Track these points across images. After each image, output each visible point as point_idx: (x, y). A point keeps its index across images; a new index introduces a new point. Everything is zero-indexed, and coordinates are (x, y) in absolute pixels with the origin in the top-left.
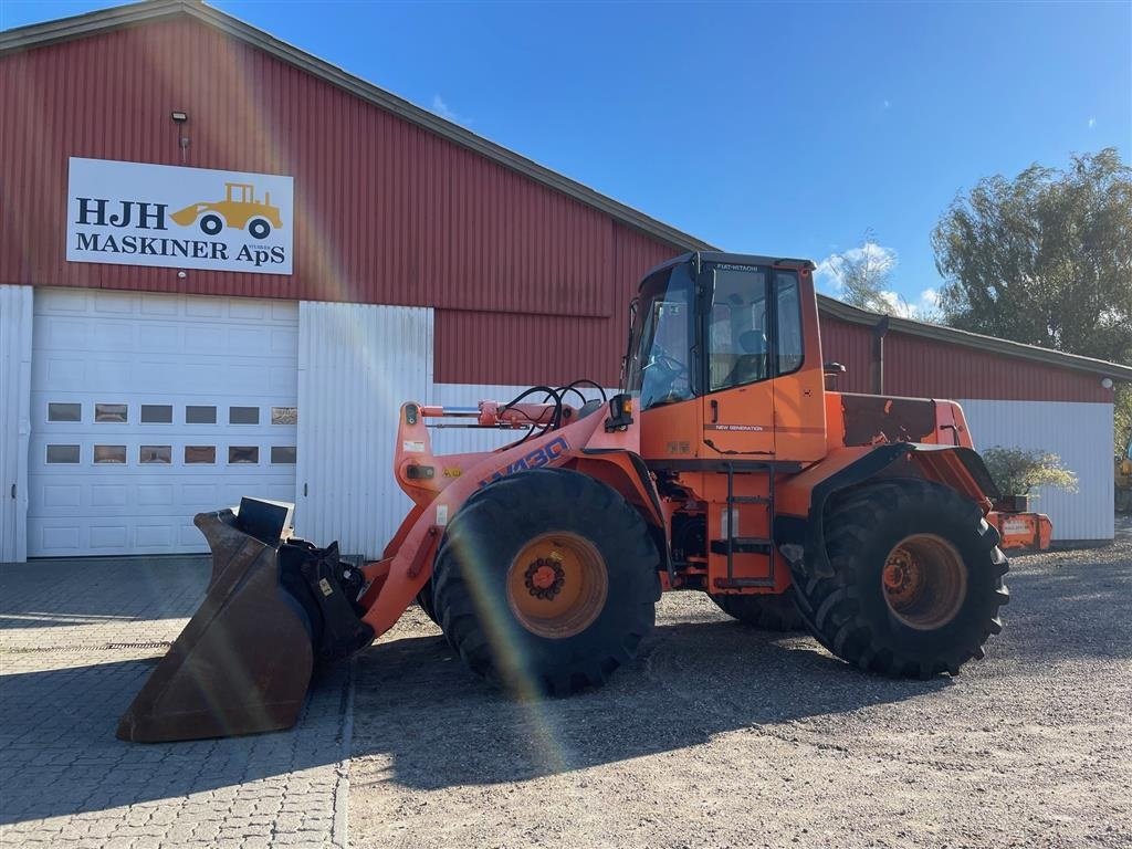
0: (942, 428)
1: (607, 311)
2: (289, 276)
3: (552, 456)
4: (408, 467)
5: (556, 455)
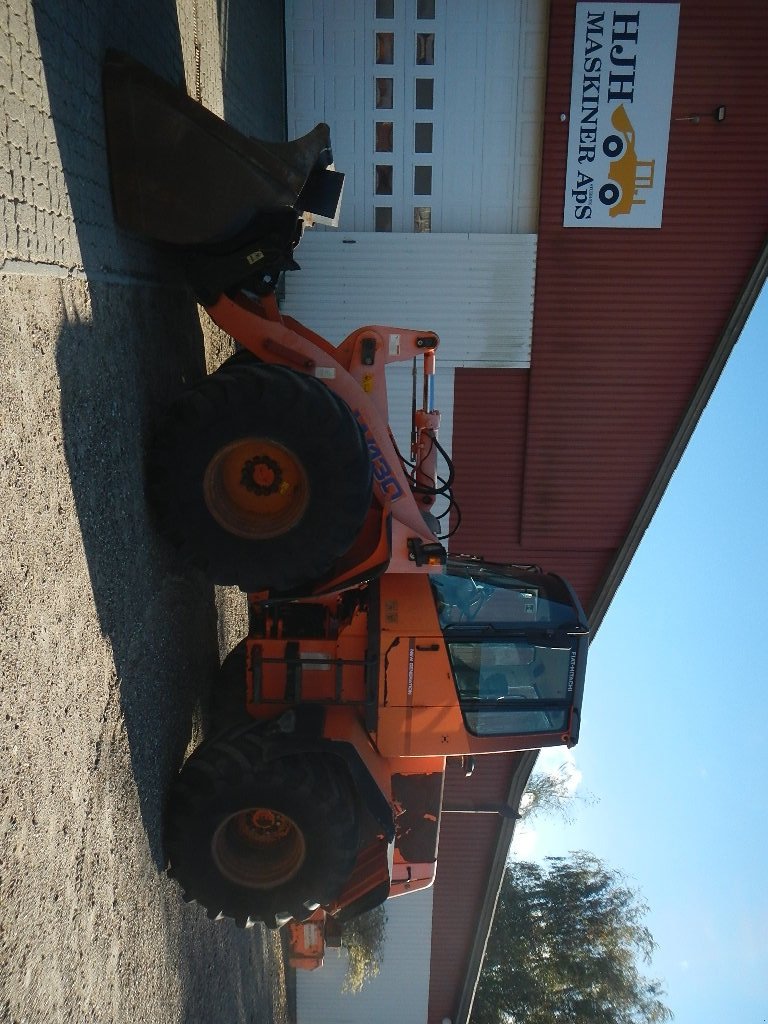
0: (409, 869)
2: (562, 224)
3: (384, 484)
4: (373, 339)
5: (384, 487)
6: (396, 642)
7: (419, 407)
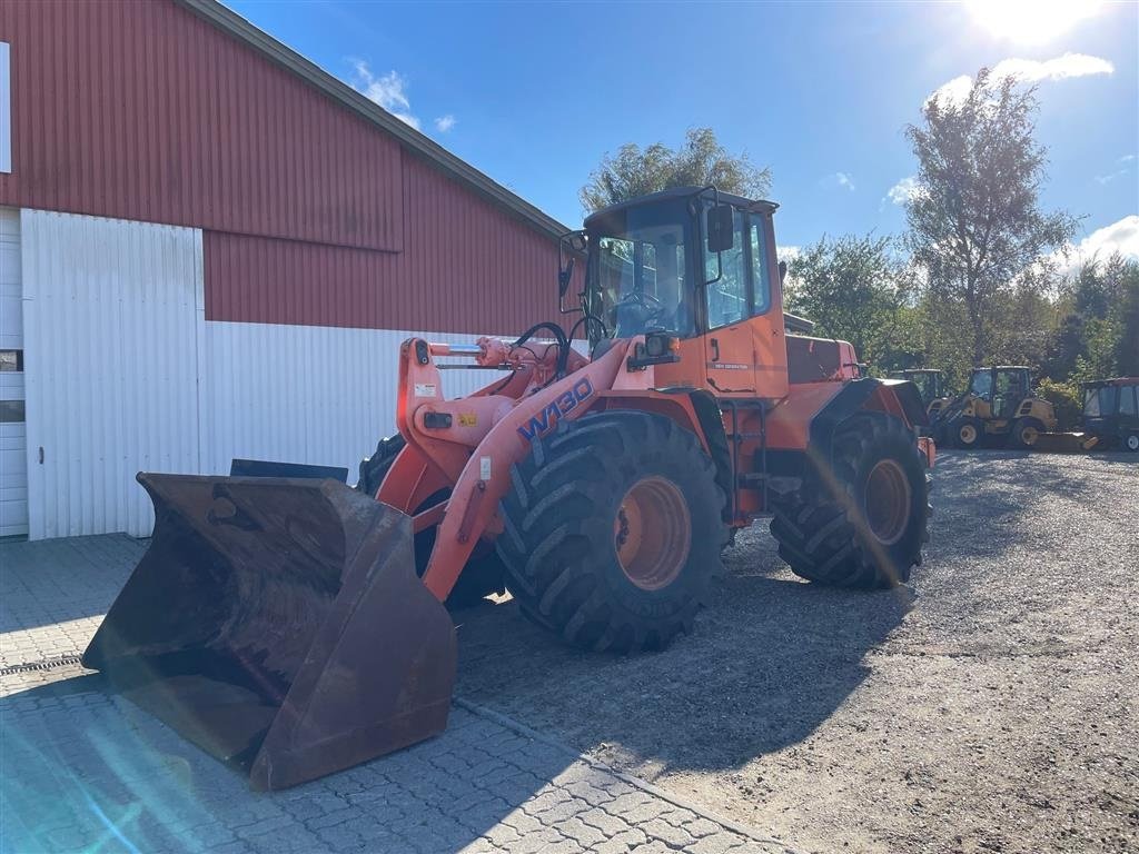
0: (845, 365)
1: (398, 247)
2: (6, 174)
3: (580, 398)
4: (425, 414)
5: (582, 397)
6: (711, 382)
7: (472, 361)
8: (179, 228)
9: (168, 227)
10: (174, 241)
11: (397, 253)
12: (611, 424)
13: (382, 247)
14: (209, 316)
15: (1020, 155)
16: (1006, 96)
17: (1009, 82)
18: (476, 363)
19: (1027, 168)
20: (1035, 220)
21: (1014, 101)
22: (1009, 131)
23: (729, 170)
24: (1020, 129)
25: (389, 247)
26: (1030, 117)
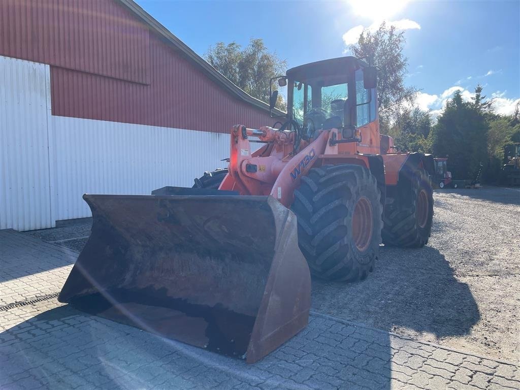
1: (148, 82)
4: (247, 165)
5: (312, 158)
8: (37, 64)
9: (32, 63)
10: (35, 70)
11: (147, 85)
12: (350, 171)
13: (141, 81)
14: (54, 113)
15: (397, 61)
16: (391, 34)
17: (393, 28)
18: (259, 140)
19: (400, 67)
20: (401, 90)
21: (395, 37)
22: (392, 50)
23: (268, 59)
24: (397, 49)
25: (144, 82)
26: (401, 45)
